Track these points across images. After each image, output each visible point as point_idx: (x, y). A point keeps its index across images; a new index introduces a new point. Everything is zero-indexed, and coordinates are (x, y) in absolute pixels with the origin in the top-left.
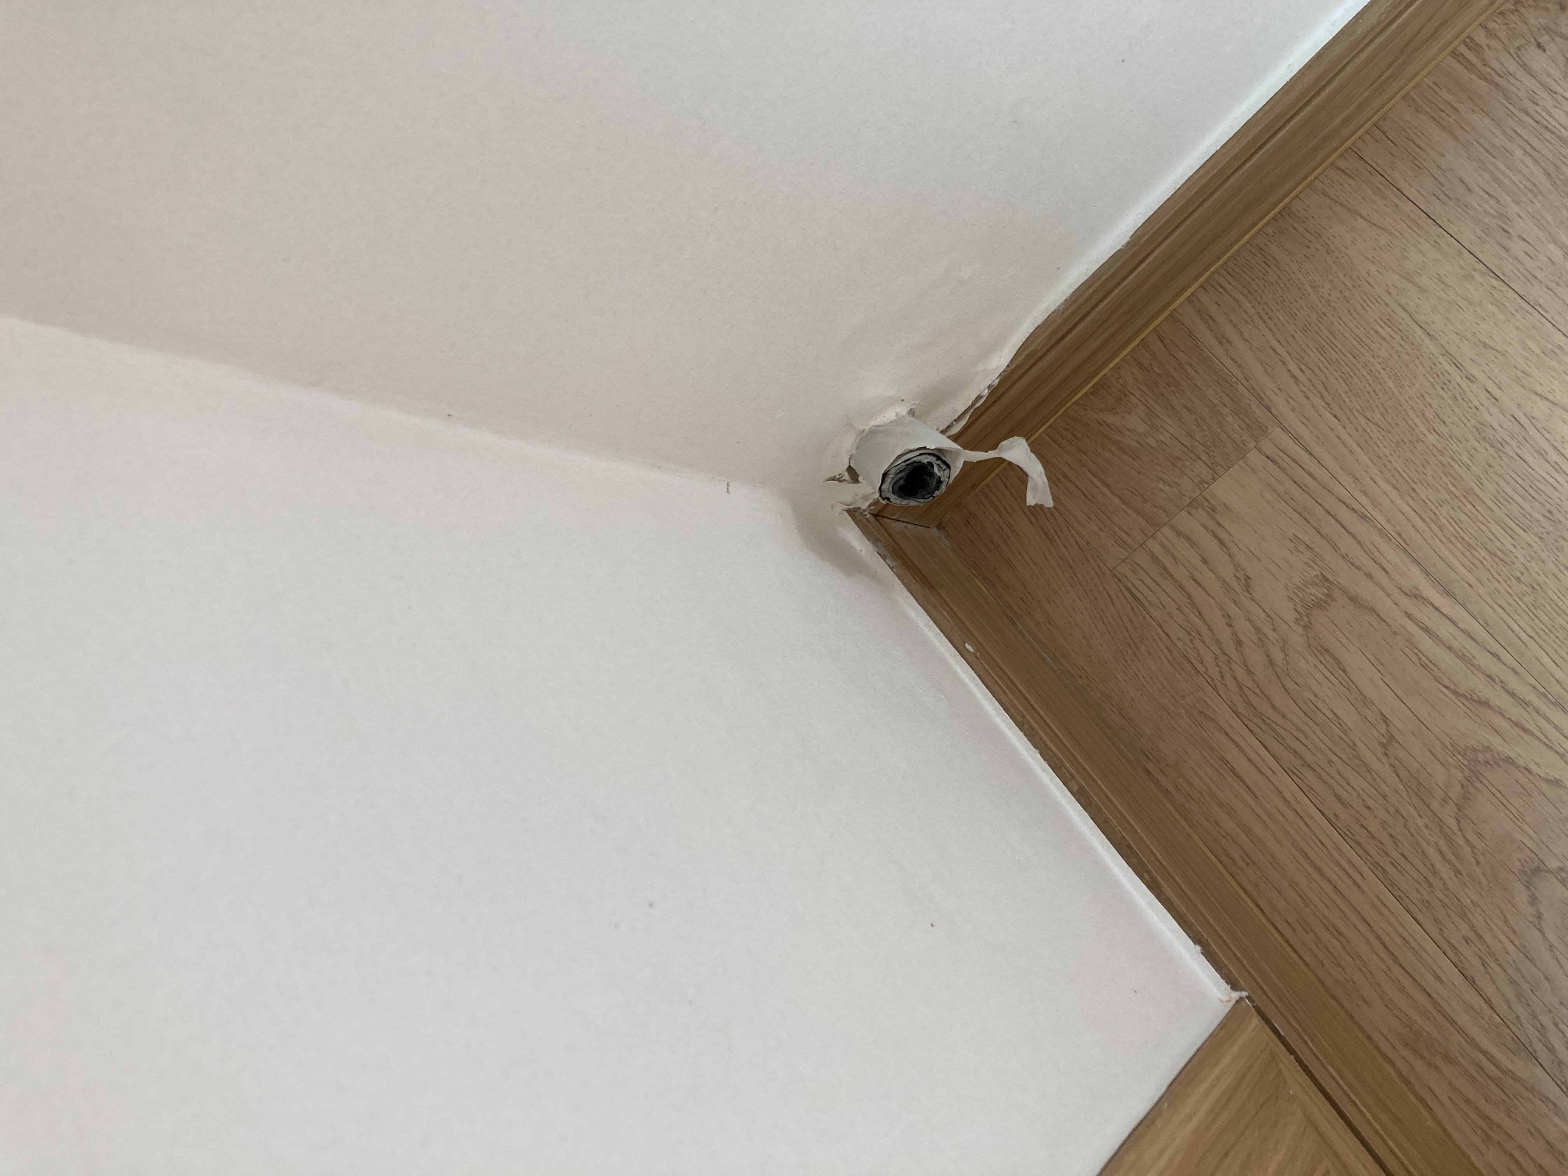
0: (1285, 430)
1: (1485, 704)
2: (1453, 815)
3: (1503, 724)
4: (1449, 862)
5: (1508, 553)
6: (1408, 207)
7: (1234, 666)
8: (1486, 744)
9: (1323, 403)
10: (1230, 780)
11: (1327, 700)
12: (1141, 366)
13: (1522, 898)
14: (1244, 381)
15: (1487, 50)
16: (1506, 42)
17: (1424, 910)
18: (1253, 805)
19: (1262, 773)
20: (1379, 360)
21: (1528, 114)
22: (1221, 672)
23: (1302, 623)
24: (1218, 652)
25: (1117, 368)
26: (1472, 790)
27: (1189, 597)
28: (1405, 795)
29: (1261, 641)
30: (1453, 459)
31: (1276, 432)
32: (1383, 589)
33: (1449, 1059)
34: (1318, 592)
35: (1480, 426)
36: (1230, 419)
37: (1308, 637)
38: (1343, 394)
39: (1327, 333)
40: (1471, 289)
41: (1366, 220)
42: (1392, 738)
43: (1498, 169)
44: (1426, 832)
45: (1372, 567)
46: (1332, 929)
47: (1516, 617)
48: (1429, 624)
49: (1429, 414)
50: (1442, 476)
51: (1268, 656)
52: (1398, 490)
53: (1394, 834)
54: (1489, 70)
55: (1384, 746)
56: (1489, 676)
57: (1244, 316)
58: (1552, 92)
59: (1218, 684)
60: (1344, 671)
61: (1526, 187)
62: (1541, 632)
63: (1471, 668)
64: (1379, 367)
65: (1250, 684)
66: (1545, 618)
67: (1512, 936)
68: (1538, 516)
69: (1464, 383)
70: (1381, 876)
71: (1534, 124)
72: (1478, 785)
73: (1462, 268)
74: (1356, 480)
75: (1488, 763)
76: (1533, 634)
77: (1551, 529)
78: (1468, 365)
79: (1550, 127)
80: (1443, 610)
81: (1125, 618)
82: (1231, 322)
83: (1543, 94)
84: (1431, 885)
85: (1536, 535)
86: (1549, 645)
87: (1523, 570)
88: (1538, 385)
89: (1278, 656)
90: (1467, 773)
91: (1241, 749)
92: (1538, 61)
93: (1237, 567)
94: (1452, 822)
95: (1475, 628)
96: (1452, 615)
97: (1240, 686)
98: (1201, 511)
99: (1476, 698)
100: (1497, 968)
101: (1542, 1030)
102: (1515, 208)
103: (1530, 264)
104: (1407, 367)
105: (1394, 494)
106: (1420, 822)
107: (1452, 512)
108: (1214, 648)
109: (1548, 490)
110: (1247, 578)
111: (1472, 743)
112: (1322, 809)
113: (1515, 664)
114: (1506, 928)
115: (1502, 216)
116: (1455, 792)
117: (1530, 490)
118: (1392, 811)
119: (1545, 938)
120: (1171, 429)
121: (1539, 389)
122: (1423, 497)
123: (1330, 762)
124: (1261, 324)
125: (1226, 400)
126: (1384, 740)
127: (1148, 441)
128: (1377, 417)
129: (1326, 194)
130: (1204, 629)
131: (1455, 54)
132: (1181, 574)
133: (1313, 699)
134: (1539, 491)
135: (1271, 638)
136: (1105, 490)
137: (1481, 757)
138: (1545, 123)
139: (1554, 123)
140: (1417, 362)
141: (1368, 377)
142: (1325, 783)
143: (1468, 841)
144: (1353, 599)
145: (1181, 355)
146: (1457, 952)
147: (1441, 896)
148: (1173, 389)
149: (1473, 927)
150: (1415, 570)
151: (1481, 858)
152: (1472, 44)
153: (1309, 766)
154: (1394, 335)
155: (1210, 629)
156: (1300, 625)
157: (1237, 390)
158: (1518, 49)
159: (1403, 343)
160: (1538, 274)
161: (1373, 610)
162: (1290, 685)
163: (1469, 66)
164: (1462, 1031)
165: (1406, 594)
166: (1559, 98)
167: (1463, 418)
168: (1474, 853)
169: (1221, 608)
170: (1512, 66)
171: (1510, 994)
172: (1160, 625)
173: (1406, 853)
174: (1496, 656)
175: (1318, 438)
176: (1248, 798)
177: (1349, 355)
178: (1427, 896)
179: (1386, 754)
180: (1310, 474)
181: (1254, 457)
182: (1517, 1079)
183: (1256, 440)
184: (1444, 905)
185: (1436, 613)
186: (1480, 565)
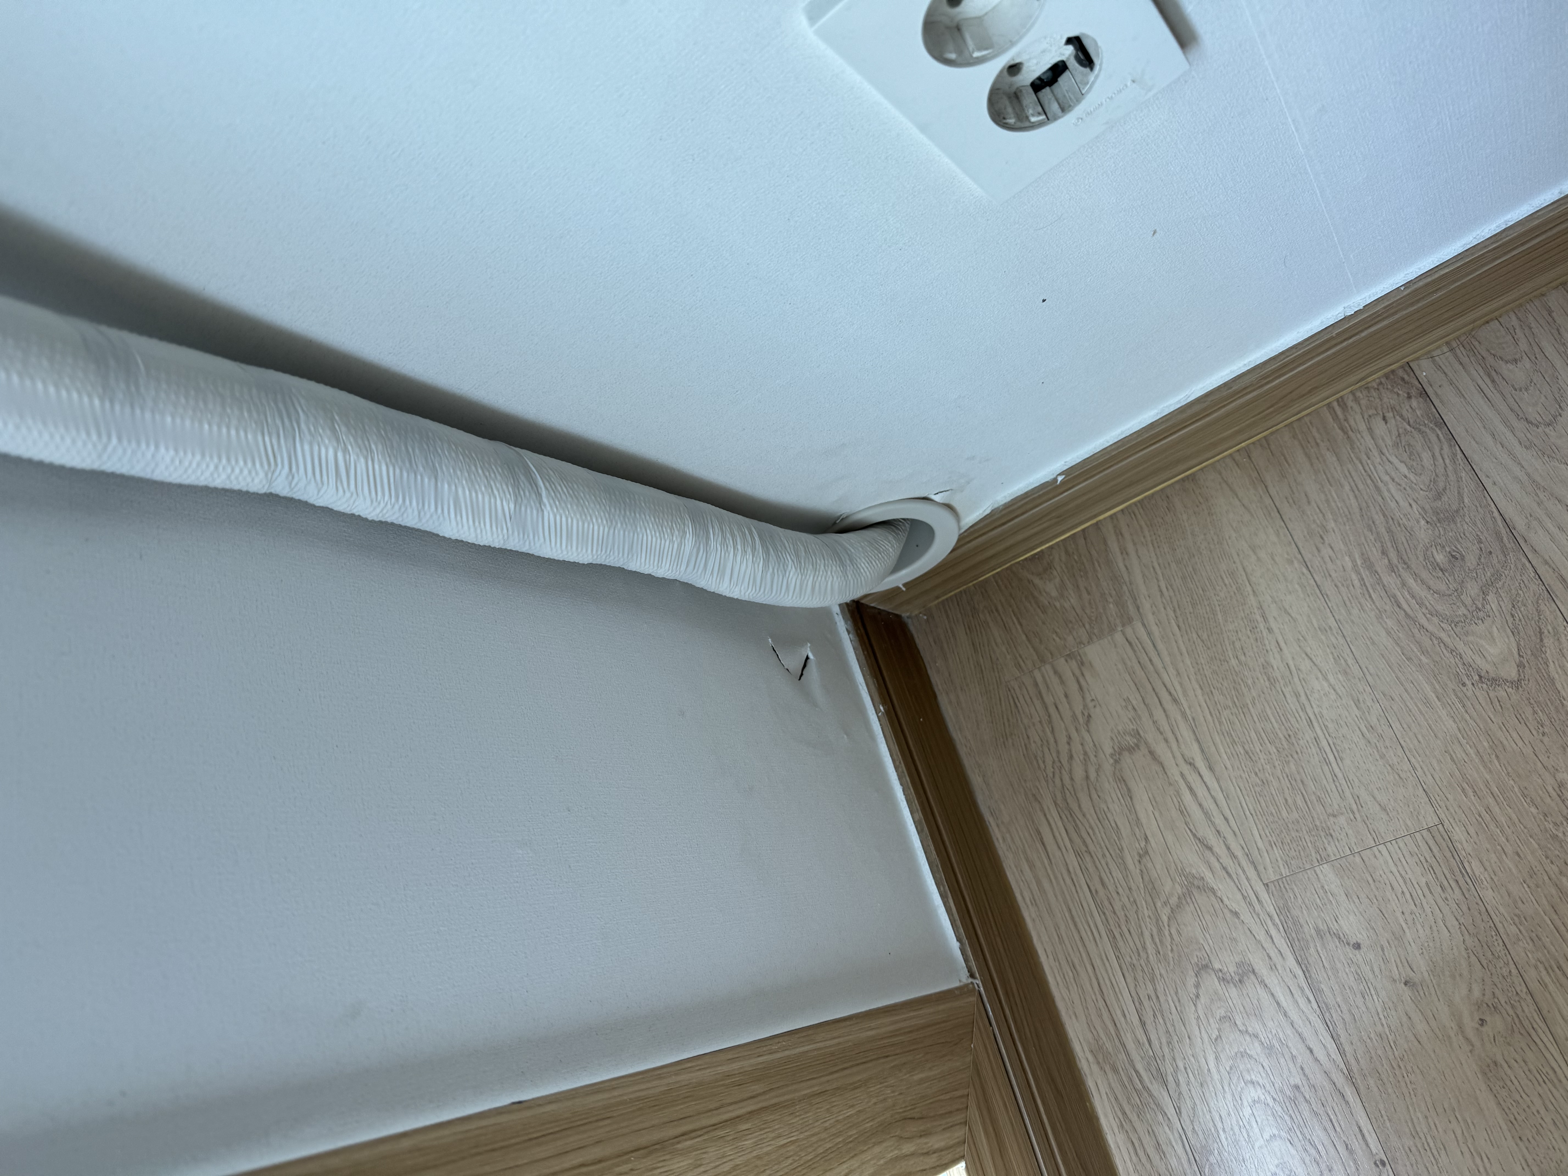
0: (1144, 625)
1: (1210, 849)
2: (1167, 914)
3: (1216, 865)
4: (1155, 944)
5: (1256, 754)
6: (1268, 501)
7: (1063, 772)
8: (1202, 875)
9: (1173, 616)
10: (1038, 845)
11: (1114, 813)
12: (1067, 552)
13: (1191, 981)
14: (1128, 583)
15: (1350, 410)
16: (1364, 408)
17: (1130, 969)
18: (1048, 867)
19: (1059, 848)
20: (1218, 598)
21: (1362, 463)
22: (1054, 773)
23: (1115, 757)
24: (1056, 759)
25: (1051, 547)
26: (1184, 902)
27: (1049, 716)
28: (1142, 892)
29: (1085, 760)
30: (1242, 680)
31: (1138, 625)
32: (1172, 752)
33: (1115, 1070)
34: (1132, 741)
35: (1265, 664)
36: (1111, 606)
37: (1115, 768)
38: (1188, 614)
39: (1191, 569)
40: (1289, 570)
41: (1239, 500)
42: (1147, 852)
43: (1331, 494)
44: (1148, 920)
45: (1170, 735)
46: (1071, 965)
47: (1246, 797)
48: (1193, 786)
49: (1238, 645)
50: (1232, 689)
51: (1086, 772)
52: (1202, 689)
53: (1128, 916)
54: (1347, 425)
55: (1140, 856)
56: (1218, 831)
57: (1142, 539)
58: (1381, 453)
59: (1050, 780)
60: (1131, 798)
61: (1344, 512)
62: (1258, 813)
63: (1210, 823)
64: (1216, 603)
65: (1070, 787)
66: (1263, 804)
67: (1177, 1004)
68: (1281, 735)
69: (1265, 632)
70: (1111, 939)
71: (1363, 471)
72: (1189, 900)
73: (1288, 554)
74: (1178, 674)
75: (1199, 887)
76: (1253, 812)
77: (1286, 747)
78: (1271, 620)
79: (1372, 477)
80: (1204, 779)
81: (1005, 717)
82: (1133, 541)
83: (1375, 452)
84: (1139, 955)
85: (1276, 748)
86: (1261, 824)
87: (1261, 768)
88: (1309, 649)
89: (1093, 775)
90: (1185, 890)
91: (1052, 829)
92: (1380, 427)
93: (1085, 706)
94: (1165, 919)
95: (1220, 797)
96: (1209, 783)
97: (1063, 785)
98: (1074, 662)
99: (1206, 843)
100: (1161, 1021)
101: (1176, 1069)
102: (1333, 524)
103: (1330, 565)
104: (1234, 608)
105: (1199, 692)
106: (1146, 912)
107: (1231, 717)
108: (1054, 755)
109: (1293, 720)
110: (1089, 716)
111: (1194, 871)
112: (1089, 884)
113: (1236, 829)
114: (1175, 998)
115: (1324, 527)
116: (1174, 900)
117: (1282, 716)
118: (1132, 899)
119: (1196, 1011)
120: (1072, 600)
121: (1308, 650)
122: (1216, 700)
123: (1104, 856)
124: (1151, 548)
125: (1114, 593)
126: (1141, 852)
127: (1055, 603)
128: (1205, 636)
129: (1220, 474)
130: (1052, 741)
131: (1329, 405)
132: (1049, 700)
133: (1106, 809)
134: (1288, 720)
135: (1092, 760)
136: (1018, 627)
137: (1196, 882)
138: (1370, 473)
139: (1376, 475)
140: (1241, 608)
141: (1208, 608)
142: (1096, 867)
143: (1171, 934)
144: (1151, 753)
145: (1094, 552)
146: (1141, 1003)
147: (1143, 964)
148: (1082, 573)
149: (1155, 990)
150: (1195, 746)
151: (1175, 948)
152: (1341, 402)
153: (1090, 853)
154: (1232, 584)
155: (1056, 742)
156: (1112, 758)
157: (1122, 588)
158: (1370, 416)
159: (1236, 591)
160: (1333, 575)
161: (1161, 764)
162: (1095, 796)
163: (1335, 417)
164: (1128, 1054)
165: (1185, 760)
166: (1384, 458)
167: (1257, 655)
168: (1171, 943)
169: (1067, 730)
170: (1363, 427)
171: (1164, 1041)
172: (1025, 729)
173: (1132, 931)
174: (1226, 819)
175: (1163, 638)
176: (1046, 862)
177: (1200, 589)
178: (1135, 962)
179: (1140, 862)
180: (1151, 660)
181: (1118, 637)
182: (1151, 1095)
183: (1123, 625)
184: (1143, 970)
185: (1199, 778)
186: (1236, 756)
